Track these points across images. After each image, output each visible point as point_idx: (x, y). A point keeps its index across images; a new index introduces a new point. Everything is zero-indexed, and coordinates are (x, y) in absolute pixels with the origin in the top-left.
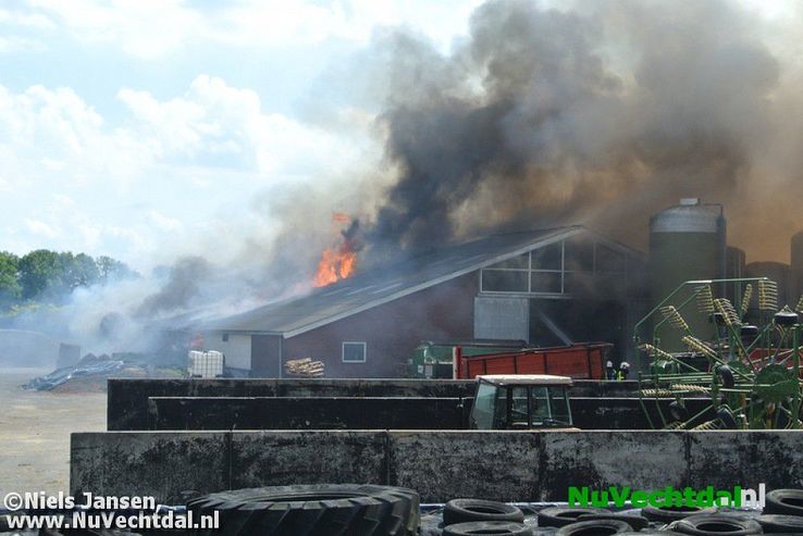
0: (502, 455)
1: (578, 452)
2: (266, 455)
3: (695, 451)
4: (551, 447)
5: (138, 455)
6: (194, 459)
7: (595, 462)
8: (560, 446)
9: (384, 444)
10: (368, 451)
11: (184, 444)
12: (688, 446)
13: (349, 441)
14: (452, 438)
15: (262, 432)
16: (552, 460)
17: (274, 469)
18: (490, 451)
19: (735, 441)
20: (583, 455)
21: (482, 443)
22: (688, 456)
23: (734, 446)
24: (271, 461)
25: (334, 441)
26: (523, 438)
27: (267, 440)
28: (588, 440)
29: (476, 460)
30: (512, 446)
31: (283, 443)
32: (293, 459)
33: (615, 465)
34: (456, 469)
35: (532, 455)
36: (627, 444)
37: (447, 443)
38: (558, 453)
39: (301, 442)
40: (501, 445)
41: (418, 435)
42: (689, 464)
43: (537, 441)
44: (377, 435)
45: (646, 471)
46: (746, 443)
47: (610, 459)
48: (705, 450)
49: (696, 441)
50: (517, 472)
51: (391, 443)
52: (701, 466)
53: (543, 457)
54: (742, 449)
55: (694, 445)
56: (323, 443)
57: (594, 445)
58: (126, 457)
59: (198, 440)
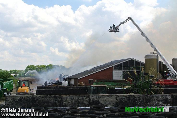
0: (82, 99)
1: (96, 99)
2: (39, 99)
3: (118, 98)
4: (91, 98)
5: (17, 99)
6: (27, 100)
7: (99, 100)
8: (93, 97)
9: (61, 98)
10: (58, 99)
11: (25, 97)
12: (117, 97)
13: (54, 97)
14: (73, 96)
15: (39, 95)
16: (91, 100)
17: (41, 102)
18: (80, 98)
19: (126, 96)
20: (97, 99)
21: (78, 97)
22: (117, 99)
23: (126, 97)
24: (40, 100)
25: (52, 97)
26: (86, 96)
27: (40, 97)
28: (98, 96)
29: (77, 100)
30: (84, 97)
31: (42, 97)
32: (44, 100)
33: (103, 101)
34: (74, 102)
35: (88, 99)
36: (105, 97)
37: (72, 97)
38: (92, 99)
39: (46, 97)
40: (82, 97)
41: (67, 96)
42: (117, 101)
43: (89, 97)
44: (59, 96)
45: (109, 102)
46: (128, 97)
47: (102, 100)
48: (120, 98)
49: (118, 96)
50: (85, 102)
51: (62, 97)
52: (119, 101)
53: (90, 99)
54: (127, 98)
55: (118, 97)
56: (49, 97)
57: (99, 97)
58: (15, 100)
59: (28, 97)
